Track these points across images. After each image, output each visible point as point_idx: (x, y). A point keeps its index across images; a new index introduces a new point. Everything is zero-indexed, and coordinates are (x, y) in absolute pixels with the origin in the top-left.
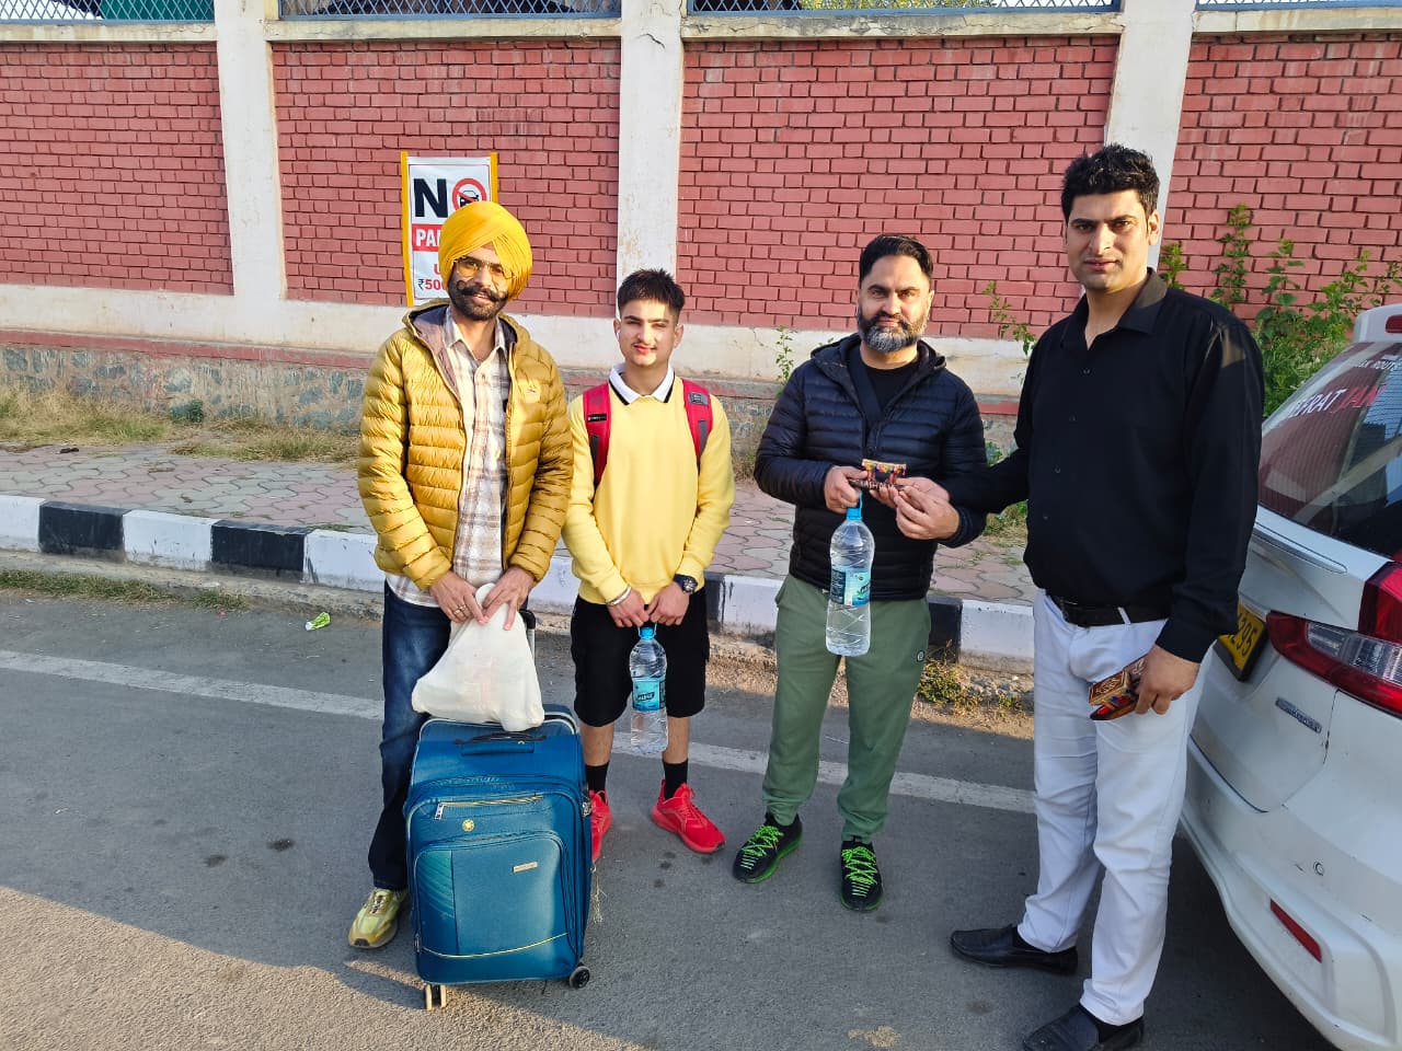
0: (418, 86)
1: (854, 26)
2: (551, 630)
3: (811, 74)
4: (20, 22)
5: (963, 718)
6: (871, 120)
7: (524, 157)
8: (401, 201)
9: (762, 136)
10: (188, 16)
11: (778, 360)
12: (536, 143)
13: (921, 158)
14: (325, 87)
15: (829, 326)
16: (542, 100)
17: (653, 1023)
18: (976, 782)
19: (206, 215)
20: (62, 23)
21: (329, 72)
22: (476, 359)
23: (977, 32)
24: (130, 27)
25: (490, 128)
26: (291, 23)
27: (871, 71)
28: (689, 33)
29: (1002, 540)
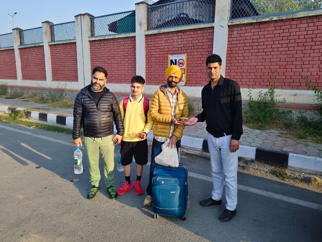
0: (172, 41)
1: (270, 18)
2: (190, 153)
3: (259, 30)
4: (104, 36)
5: (287, 182)
6: (274, 39)
7: (193, 54)
8: (167, 64)
9: (246, 45)
10: (131, 31)
11: (248, 96)
12: (195, 50)
13: (287, 47)
14: (155, 43)
15: (262, 87)
16: (197, 41)
17: (198, 230)
18: (287, 196)
19: (132, 69)
20: (110, 35)
21: (155, 40)
22: (173, 95)
23: (302, 16)
24: (121, 35)
25: (186, 48)
26: (149, 31)
27: (274, 28)
28: (229, 24)
29: (305, 140)
